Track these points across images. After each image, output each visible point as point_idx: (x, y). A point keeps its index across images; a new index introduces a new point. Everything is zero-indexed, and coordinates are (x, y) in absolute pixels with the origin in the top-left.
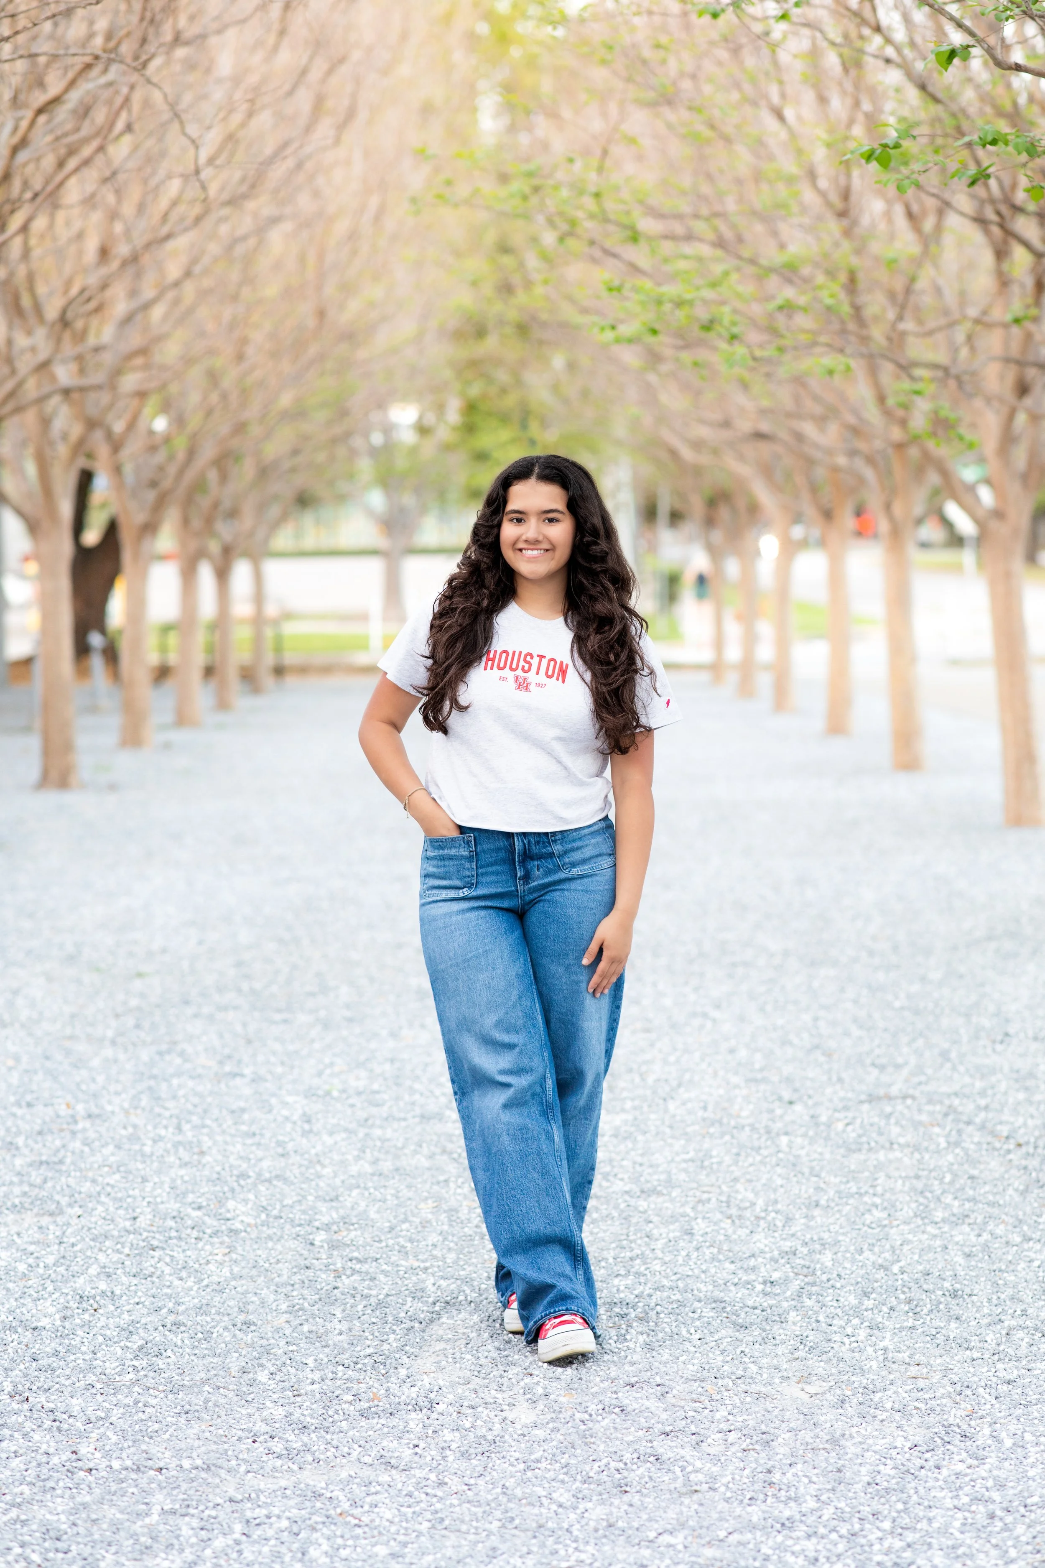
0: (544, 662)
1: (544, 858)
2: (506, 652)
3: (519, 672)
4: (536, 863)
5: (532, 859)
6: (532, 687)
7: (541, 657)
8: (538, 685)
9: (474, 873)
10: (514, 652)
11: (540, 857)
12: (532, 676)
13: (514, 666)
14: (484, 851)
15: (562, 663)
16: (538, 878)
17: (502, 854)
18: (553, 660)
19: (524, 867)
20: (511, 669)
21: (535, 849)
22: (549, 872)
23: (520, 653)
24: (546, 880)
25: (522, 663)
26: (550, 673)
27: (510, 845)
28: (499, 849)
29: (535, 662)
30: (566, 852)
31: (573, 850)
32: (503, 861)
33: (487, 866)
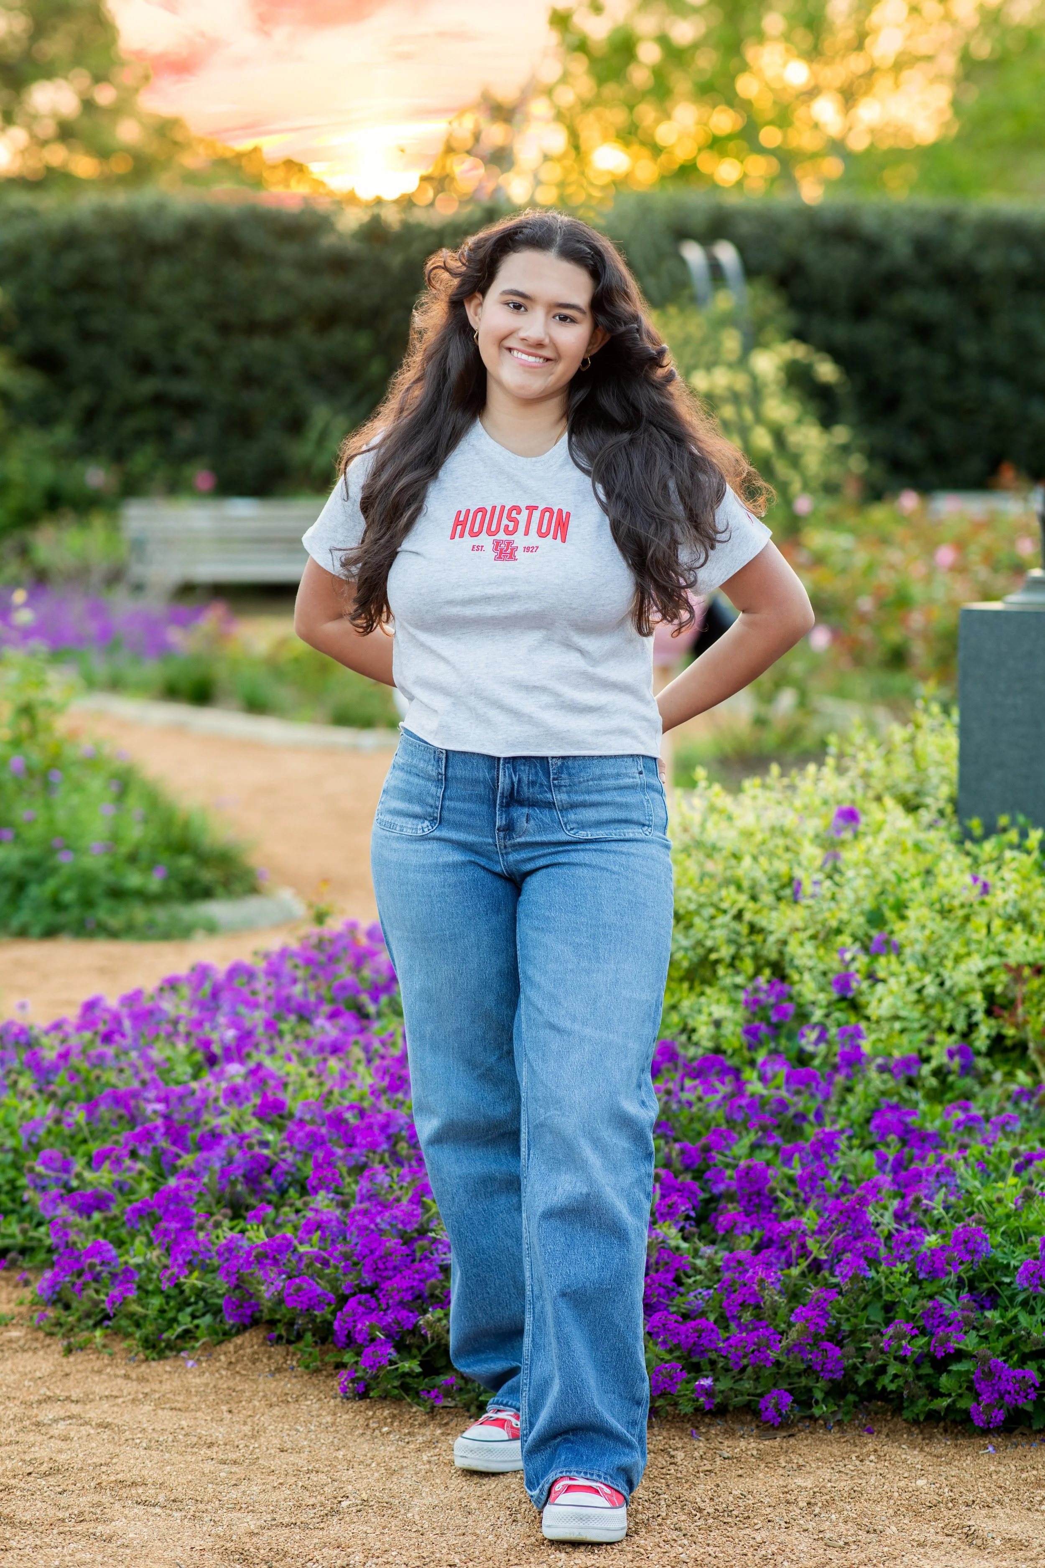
0: (536, 514)
1: (539, 807)
2: (482, 510)
3: (501, 536)
4: (525, 810)
5: (521, 803)
6: (519, 554)
7: (531, 509)
8: (527, 549)
9: (439, 804)
10: (494, 508)
11: (533, 804)
12: (519, 540)
13: (493, 528)
14: (456, 778)
15: (560, 511)
16: (525, 833)
17: (481, 790)
18: (548, 510)
19: (508, 814)
20: (490, 533)
21: (527, 792)
22: (543, 828)
23: (503, 507)
24: (538, 839)
25: (505, 521)
26: (544, 530)
27: (492, 779)
28: (476, 781)
29: (523, 518)
30: (573, 806)
31: (584, 805)
32: (480, 799)
33: (458, 799)
